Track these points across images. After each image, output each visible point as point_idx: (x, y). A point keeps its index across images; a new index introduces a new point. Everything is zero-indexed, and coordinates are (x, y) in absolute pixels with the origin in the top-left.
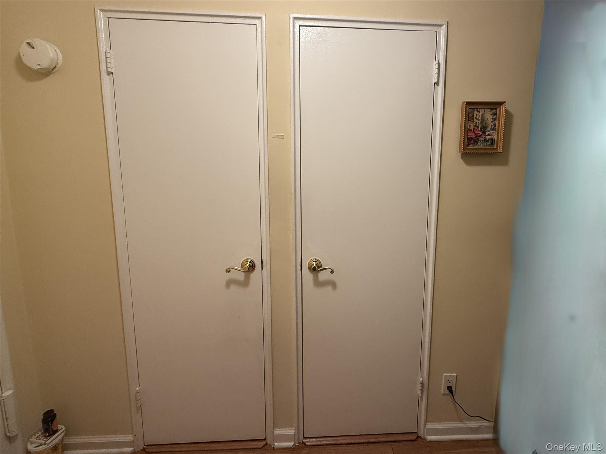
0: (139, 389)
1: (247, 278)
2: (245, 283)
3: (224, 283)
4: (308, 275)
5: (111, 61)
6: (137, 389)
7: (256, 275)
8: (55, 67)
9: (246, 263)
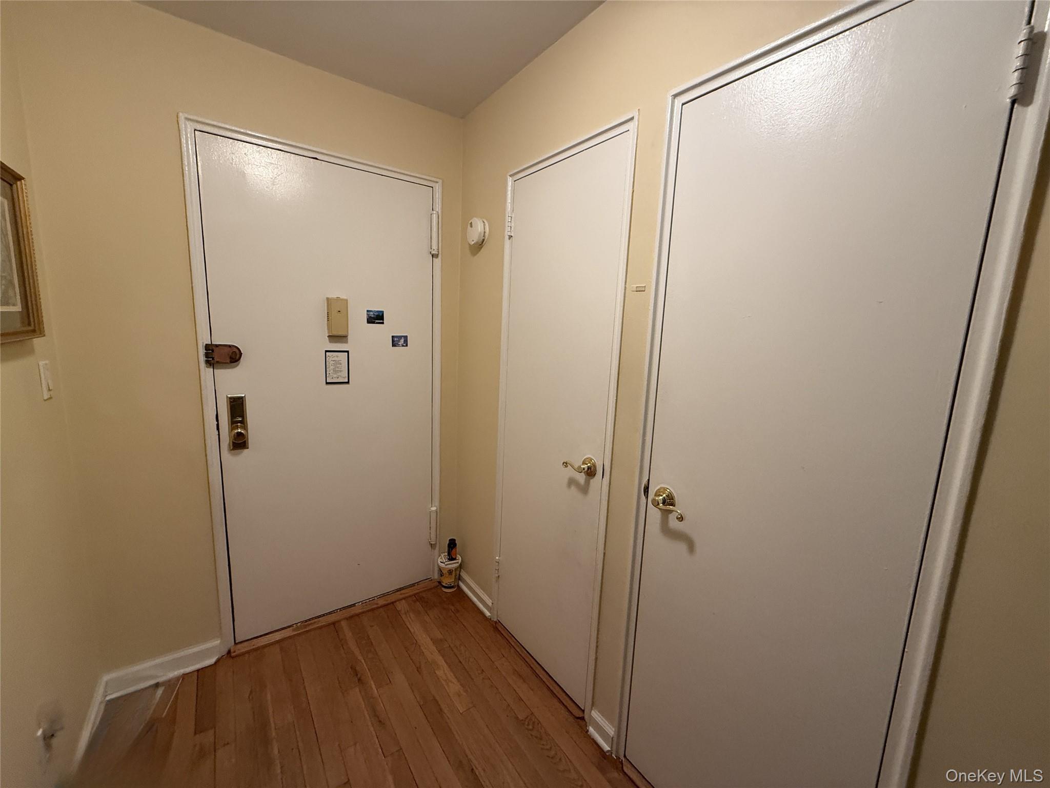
0: (498, 559)
1: (587, 483)
2: (585, 489)
3: (566, 481)
4: (655, 514)
5: (511, 224)
6: (497, 558)
7: (596, 481)
8: (484, 240)
9: (587, 463)
